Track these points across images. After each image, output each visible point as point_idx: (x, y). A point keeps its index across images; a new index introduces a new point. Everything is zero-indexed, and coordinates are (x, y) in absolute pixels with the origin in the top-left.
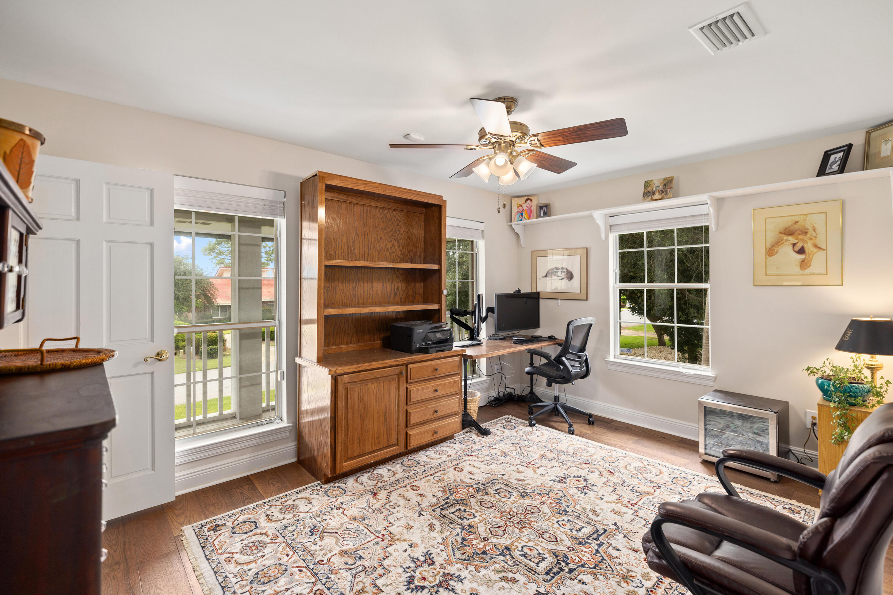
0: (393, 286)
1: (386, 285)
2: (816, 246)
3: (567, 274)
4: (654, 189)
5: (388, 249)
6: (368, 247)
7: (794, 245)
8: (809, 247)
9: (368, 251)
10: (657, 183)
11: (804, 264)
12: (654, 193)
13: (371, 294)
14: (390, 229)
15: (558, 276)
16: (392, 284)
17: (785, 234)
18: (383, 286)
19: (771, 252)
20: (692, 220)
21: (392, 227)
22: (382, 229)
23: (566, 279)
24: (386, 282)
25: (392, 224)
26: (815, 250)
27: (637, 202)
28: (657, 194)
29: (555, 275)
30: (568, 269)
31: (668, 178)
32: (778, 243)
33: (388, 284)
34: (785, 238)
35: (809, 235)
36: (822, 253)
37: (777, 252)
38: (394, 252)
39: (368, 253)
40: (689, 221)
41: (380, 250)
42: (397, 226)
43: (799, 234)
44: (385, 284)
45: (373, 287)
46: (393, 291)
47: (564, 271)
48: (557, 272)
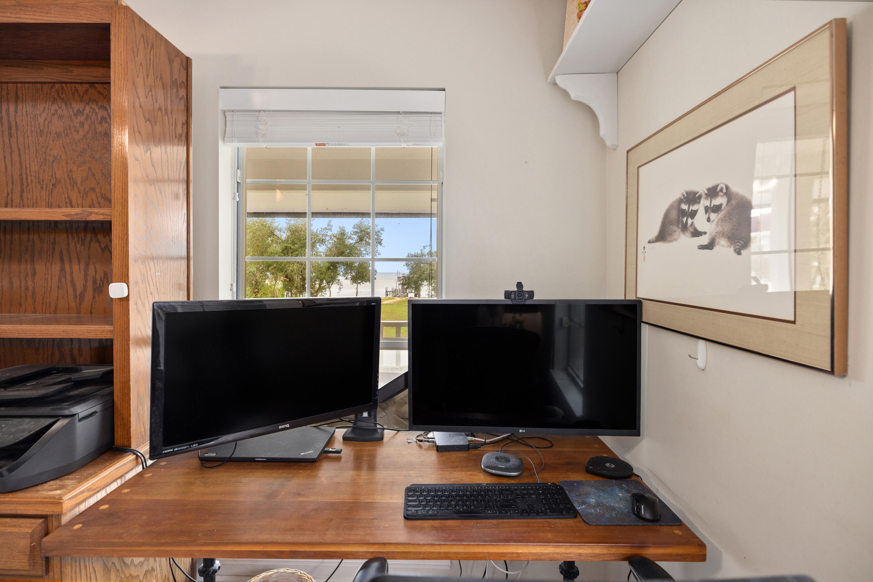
0: (91, 271)
1: (71, 268)
5: (76, 183)
6: (22, 180)
9: (22, 191)
13: (30, 288)
14: (81, 133)
15: (697, 233)
16: (87, 265)
18: (63, 269)
21: (86, 126)
22: (58, 135)
24: (70, 261)
25: (87, 119)
33: (75, 267)
38: (93, 189)
39: (21, 196)
41: (54, 185)
42: (101, 123)
44: (67, 266)
45: (34, 274)
46: (90, 284)
47: (717, 201)
48: (693, 214)
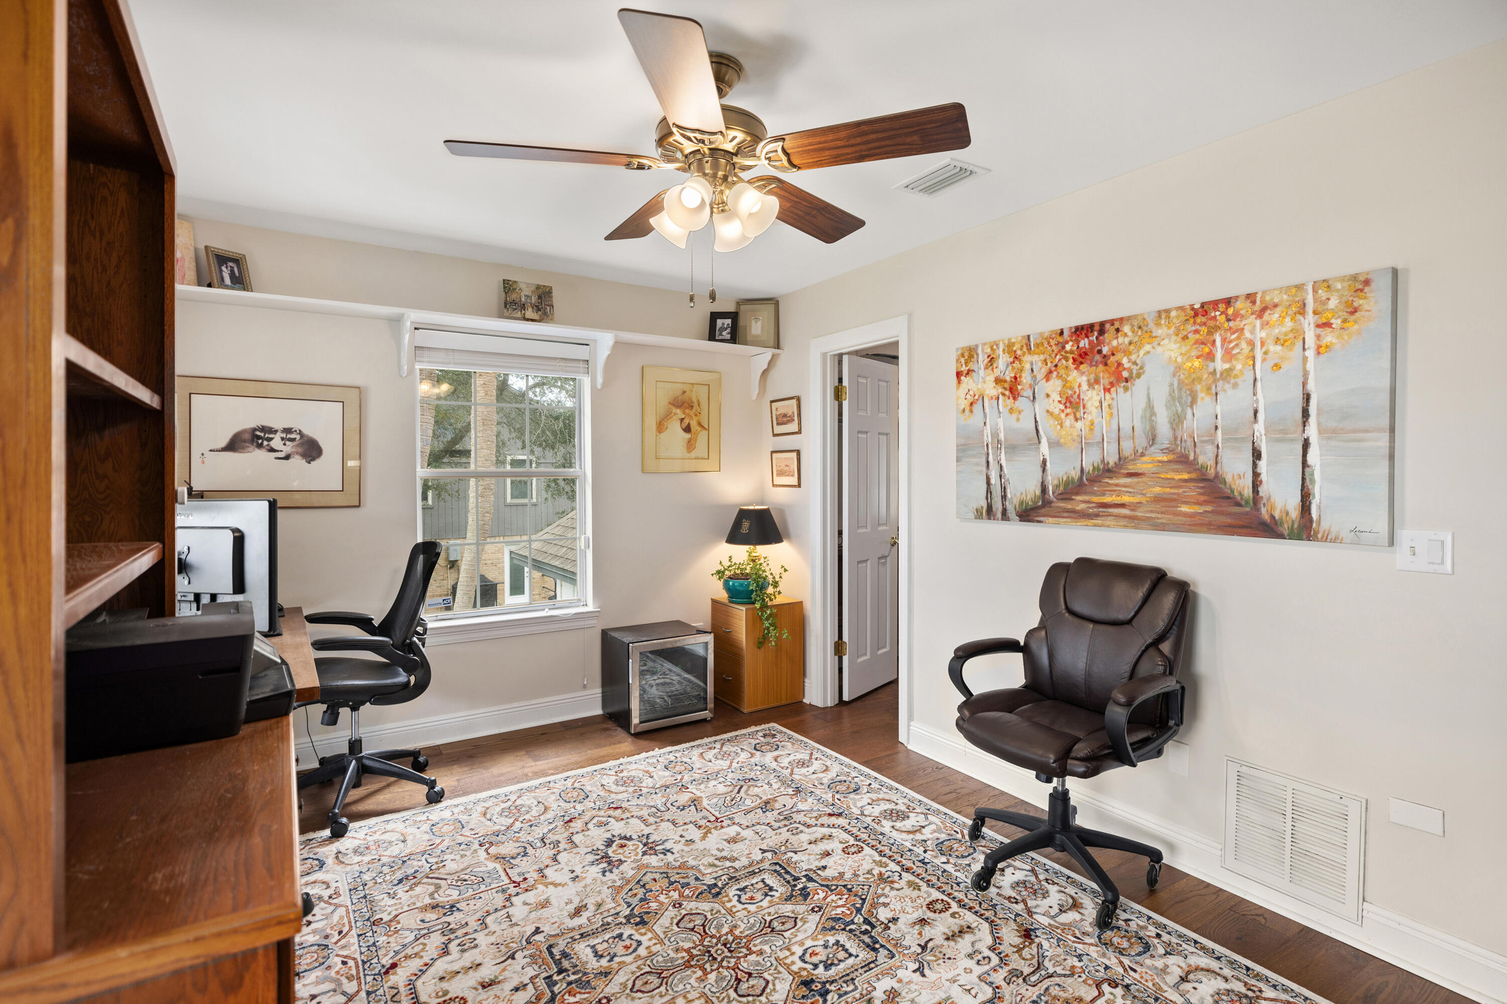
2: (700, 424)
3: (301, 445)
4: (523, 299)
7: (682, 420)
8: (694, 424)
10: (525, 291)
11: (690, 445)
12: (523, 307)
17: (673, 405)
19: (661, 427)
20: (566, 366)
23: (298, 457)
26: (699, 429)
27: (487, 314)
28: (530, 309)
29: (260, 446)
30: (306, 432)
31: (544, 286)
32: (667, 416)
34: (674, 410)
35: (694, 410)
36: (705, 433)
37: (667, 428)
40: (559, 366)
43: (686, 408)
47: (292, 435)
